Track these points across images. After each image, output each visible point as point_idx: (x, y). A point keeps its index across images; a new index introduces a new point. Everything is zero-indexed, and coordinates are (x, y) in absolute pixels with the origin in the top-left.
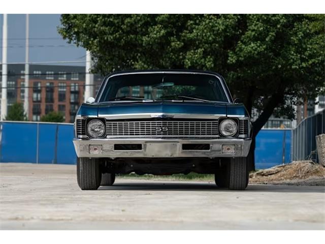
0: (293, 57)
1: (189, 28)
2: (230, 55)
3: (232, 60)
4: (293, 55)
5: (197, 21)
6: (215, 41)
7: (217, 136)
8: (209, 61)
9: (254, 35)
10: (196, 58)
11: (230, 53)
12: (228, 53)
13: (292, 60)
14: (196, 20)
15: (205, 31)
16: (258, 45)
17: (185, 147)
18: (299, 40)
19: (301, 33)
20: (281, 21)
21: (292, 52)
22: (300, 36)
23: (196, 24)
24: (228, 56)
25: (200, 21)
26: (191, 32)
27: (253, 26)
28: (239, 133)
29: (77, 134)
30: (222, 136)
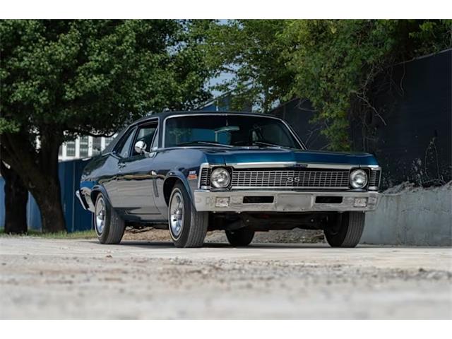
0: (136, 94)
1: (19, 55)
2: (68, 90)
3: (71, 95)
4: (135, 92)
5: (30, 48)
6: (52, 72)
7: (347, 188)
8: (44, 96)
9: (98, 67)
10: (29, 92)
11: (67, 87)
12: (64, 86)
13: (134, 98)
14: (28, 46)
15: (42, 59)
16: (103, 78)
17: (319, 200)
18: (141, 74)
19: (143, 66)
20: (128, 51)
21: (135, 89)
22: (142, 69)
23: (27, 50)
24: (66, 91)
25: (33, 48)
26: (21, 60)
27: (95, 56)
28: (369, 184)
29: (201, 185)
30: (352, 188)
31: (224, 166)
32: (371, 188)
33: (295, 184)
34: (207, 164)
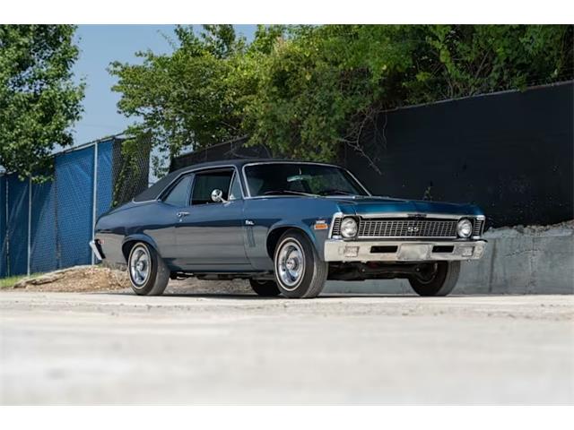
7: (455, 237)
17: (435, 249)
28: (473, 234)
29: (333, 234)
30: (459, 237)
31: (354, 215)
32: (475, 237)
33: (413, 233)
34: (341, 213)
